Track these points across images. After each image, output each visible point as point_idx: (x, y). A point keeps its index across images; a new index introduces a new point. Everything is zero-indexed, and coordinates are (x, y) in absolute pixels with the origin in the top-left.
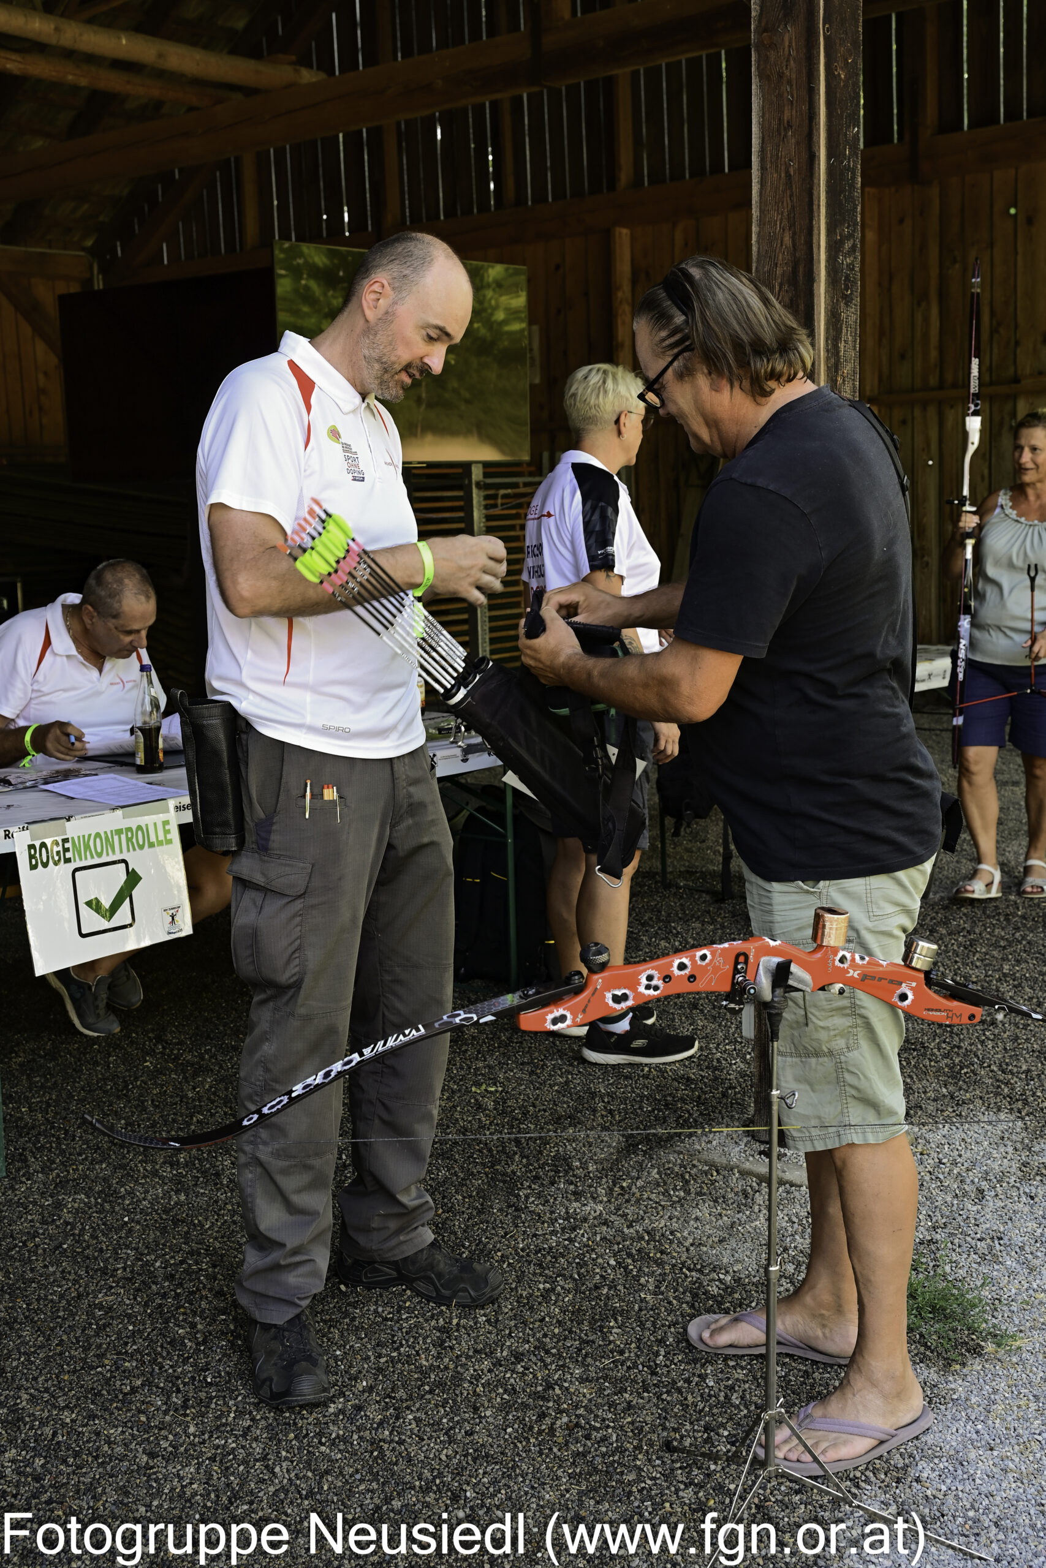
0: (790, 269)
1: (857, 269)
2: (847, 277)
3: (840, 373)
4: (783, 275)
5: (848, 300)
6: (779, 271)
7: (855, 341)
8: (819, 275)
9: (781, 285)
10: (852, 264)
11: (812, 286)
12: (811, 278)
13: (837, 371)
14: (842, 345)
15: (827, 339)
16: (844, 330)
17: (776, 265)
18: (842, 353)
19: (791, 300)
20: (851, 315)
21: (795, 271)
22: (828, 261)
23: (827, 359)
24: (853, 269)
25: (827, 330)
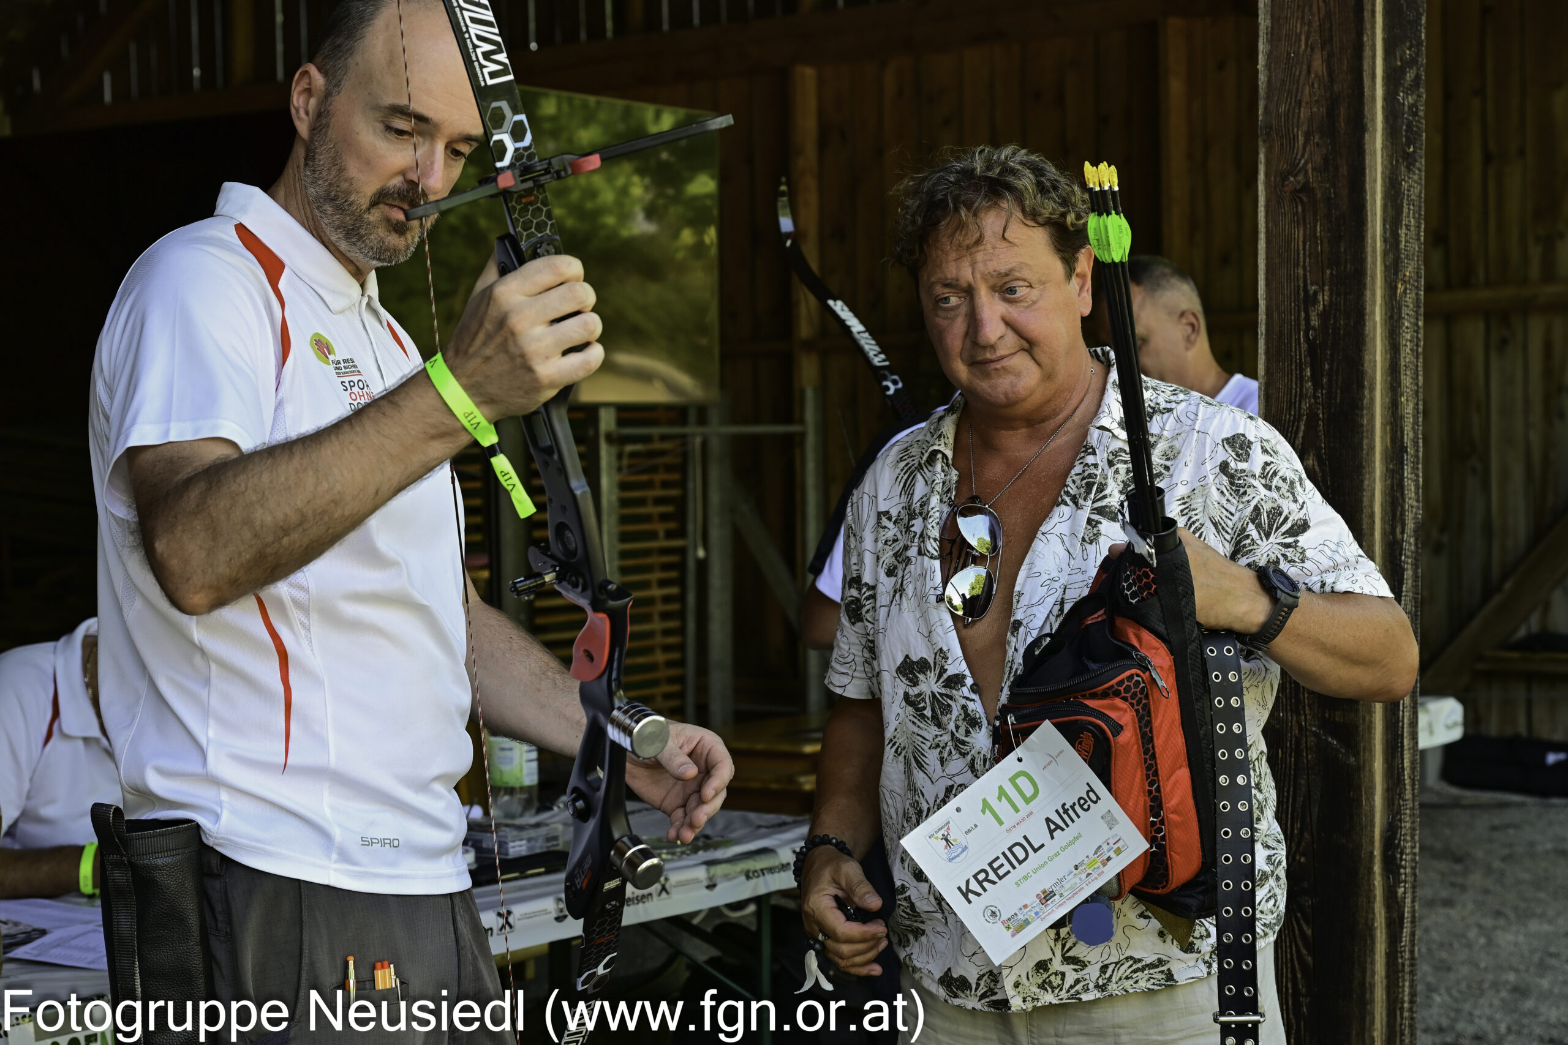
0: (1323, 110)
1: (1421, 114)
2: (1409, 125)
3: (1400, 276)
4: (1311, 120)
5: (1410, 160)
6: (1304, 113)
7: (1419, 227)
8: (1374, 120)
9: (1308, 135)
10: (1415, 105)
11: (1362, 137)
12: (1359, 126)
13: (1396, 273)
14: (1403, 232)
15: (1384, 222)
16: (1405, 210)
17: (1299, 104)
18: (1402, 246)
19: (1326, 159)
20: (1414, 186)
21: (1332, 114)
22: (1385, 99)
23: (1385, 253)
24: (1415, 114)
25: (1385, 207)
